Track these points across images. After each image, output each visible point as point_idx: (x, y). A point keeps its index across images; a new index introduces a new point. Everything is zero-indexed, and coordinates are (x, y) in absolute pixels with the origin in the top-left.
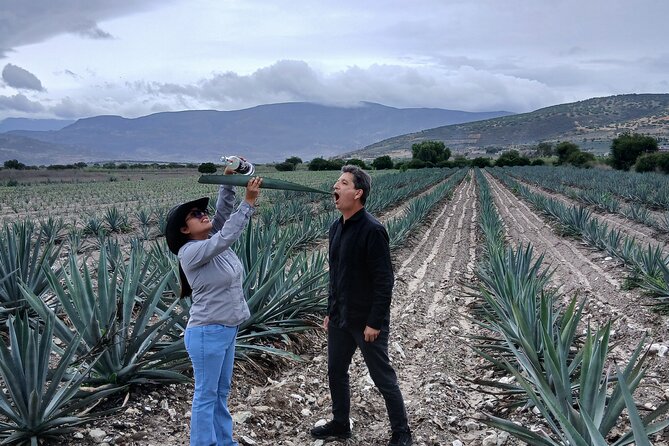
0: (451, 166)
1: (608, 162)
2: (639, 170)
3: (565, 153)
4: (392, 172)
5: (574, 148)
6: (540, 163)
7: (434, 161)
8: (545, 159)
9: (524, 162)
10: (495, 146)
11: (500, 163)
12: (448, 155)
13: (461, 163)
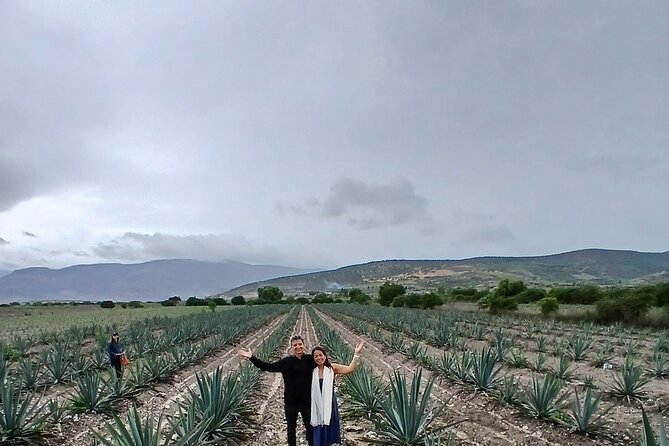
0: (283, 302)
1: (378, 301)
2: (395, 306)
3: (355, 295)
4: (244, 306)
5: (359, 292)
6: (340, 301)
7: (273, 299)
8: (342, 299)
9: (330, 301)
10: (314, 290)
11: (315, 301)
12: (281, 295)
13: (290, 301)
